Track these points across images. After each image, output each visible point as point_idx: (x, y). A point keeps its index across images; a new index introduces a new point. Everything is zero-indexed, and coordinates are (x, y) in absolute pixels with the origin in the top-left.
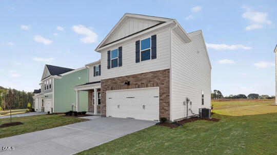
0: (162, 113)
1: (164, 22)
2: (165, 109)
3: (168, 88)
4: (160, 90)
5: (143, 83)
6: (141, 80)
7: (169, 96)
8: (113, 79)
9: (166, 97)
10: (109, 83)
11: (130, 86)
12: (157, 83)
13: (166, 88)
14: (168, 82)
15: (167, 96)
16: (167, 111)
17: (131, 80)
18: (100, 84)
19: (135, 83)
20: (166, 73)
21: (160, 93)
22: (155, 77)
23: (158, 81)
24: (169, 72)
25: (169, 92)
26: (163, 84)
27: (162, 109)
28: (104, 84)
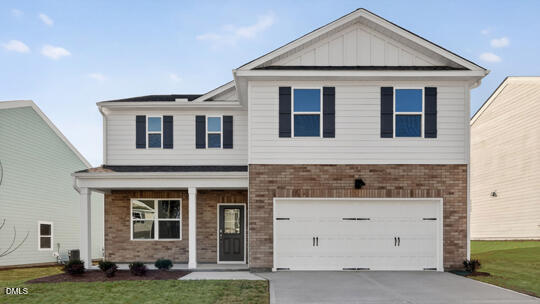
0: (450, 252)
1: (467, 69)
2: (456, 245)
3: (464, 201)
4: (444, 204)
5: (401, 188)
6: (396, 179)
7: (466, 217)
8: (304, 168)
9: (457, 221)
10: (285, 177)
11: (362, 191)
12: (439, 191)
13: (459, 202)
14: (465, 190)
15: (461, 218)
16: (462, 247)
17: (366, 176)
18: (246, 174)
19: (377, 185)
20: (460, 171)
21: (445, 211)
22: (433, 177)
23: (440, 187)
24: (465, 171)
25: (465, 211)
26: (450, 193)
27: (450, 245)
28: (263, 177)
